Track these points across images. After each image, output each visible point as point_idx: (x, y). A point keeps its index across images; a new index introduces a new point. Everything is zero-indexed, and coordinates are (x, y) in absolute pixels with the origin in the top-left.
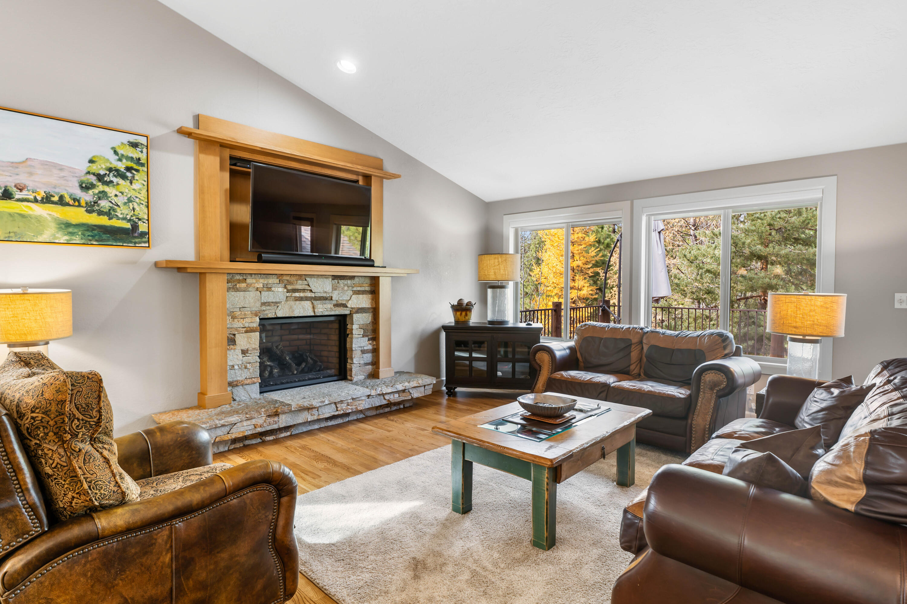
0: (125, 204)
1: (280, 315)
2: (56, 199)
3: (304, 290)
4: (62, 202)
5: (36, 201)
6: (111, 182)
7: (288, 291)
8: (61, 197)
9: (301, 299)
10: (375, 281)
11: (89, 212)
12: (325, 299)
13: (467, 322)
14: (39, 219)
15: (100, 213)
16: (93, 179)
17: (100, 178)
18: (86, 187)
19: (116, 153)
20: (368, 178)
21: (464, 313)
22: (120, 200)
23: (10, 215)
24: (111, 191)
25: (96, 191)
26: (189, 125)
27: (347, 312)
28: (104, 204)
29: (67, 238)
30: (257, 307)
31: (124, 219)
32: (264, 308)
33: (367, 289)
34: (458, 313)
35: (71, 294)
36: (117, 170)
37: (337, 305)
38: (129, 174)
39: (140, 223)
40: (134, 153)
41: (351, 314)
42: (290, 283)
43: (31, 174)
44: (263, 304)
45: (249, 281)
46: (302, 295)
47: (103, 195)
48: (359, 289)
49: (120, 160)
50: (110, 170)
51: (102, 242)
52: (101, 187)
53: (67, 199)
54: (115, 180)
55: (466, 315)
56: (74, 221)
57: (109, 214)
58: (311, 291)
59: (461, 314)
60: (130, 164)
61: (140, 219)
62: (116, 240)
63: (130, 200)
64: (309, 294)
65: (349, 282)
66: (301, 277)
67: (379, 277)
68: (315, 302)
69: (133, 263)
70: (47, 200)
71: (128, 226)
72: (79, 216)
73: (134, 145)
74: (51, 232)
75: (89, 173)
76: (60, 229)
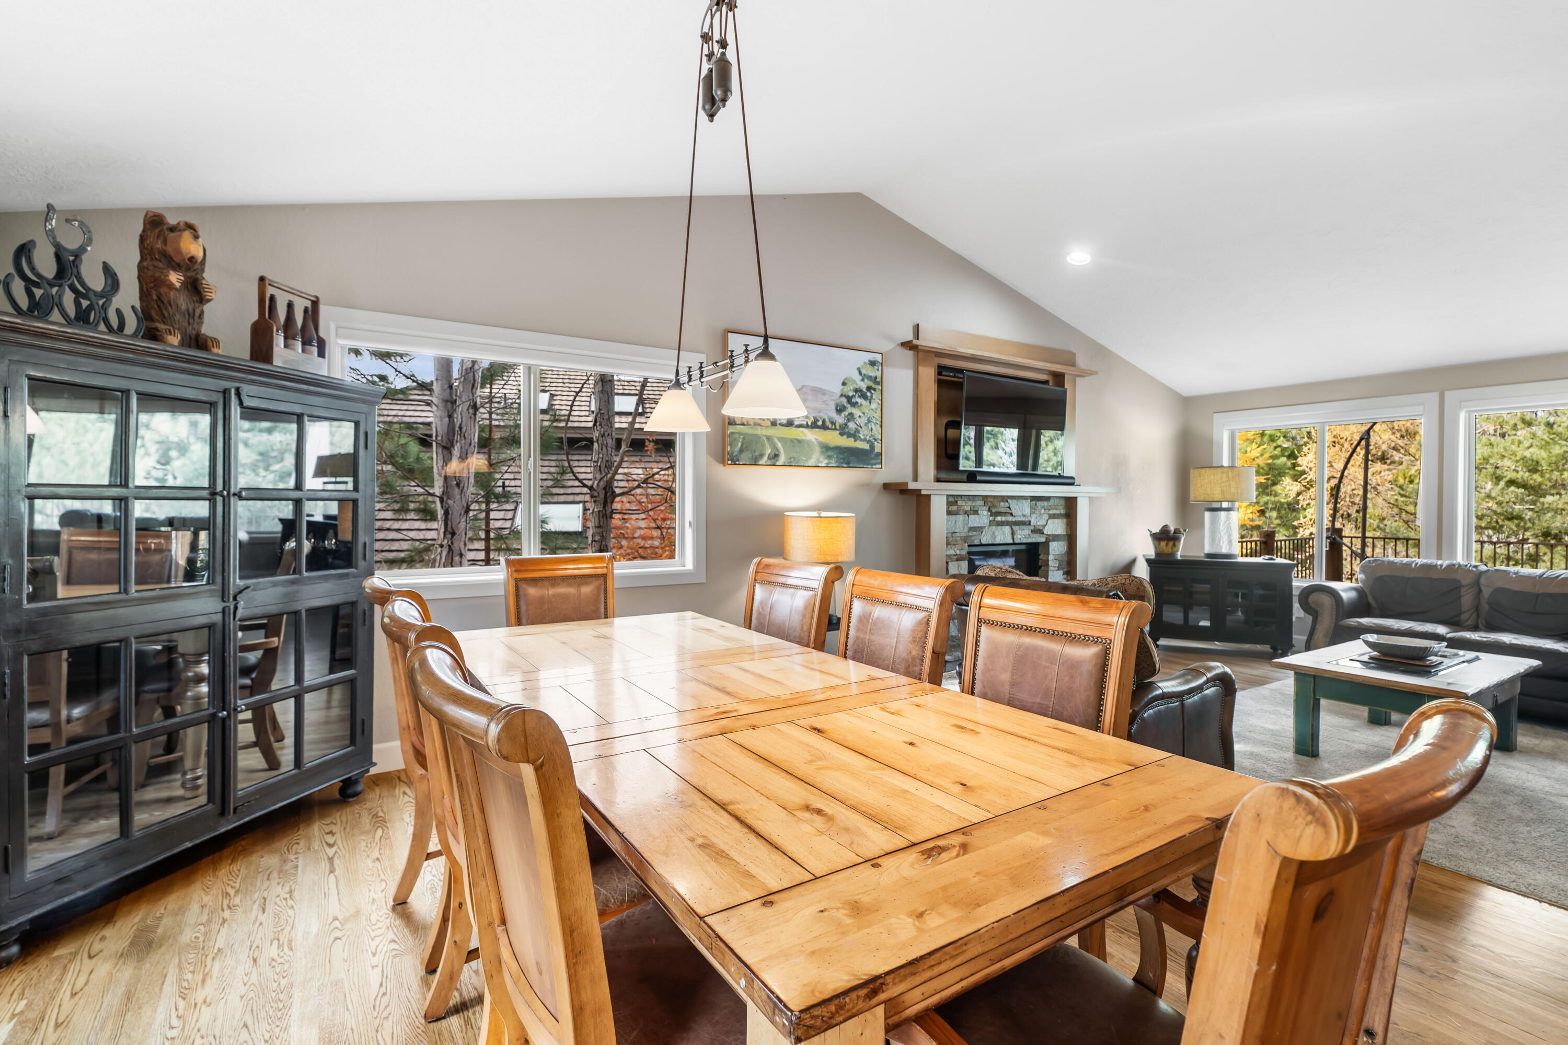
0: (866, 424)
1: (984, 542)
2: (820, 423)
3: (1005, 514)
4: (824, 427)
5: (807, 426)
6: (857, 403)
7: (992, 515)
8: (824, 421)
9: (1002, 524)
10: (1070, 504)
11: (842, 434)
12: (1024, 524)
13: (1173, 554)
14: (809, 443)
15: (849, 435)
16: (844, 400)
17: (849, 399)
18: (840, 410)
19: (860, 373)
20: (1059, 378)
21: (1171, 544)
22: (862, 421)
23: (792, 441)
24: (856, 412)
25: (846, 413)
26: (909, 337)
27: (1043, 540)
28: (851, 425)
29: (826, 461)
30: (965, 532)
31: (865, 440)
32: (971, 534)
33: (1062, 511)
34: (1163, 544)
36: (861, 391)
37: (1034, 531)
38: (869, 394)
39: (876, 443)
40: (872, 372)
41: (1046, 544)
42: (994, 505)
44: (971, 529)
45: (959, 503)
46: (1004, 519)
47: (851, 417)
48: (1054, 512)
49: (863, 380)
50: (856, 391)
51: (849, 464)
52: (850, 409)
53: (828, 424)
54: (859, 400)
55: (1174, 545)
56: (832, 444)
57: (854, 436)
58: (1011, 514)
59: (1167, 545)
60: (870, 384)
61: (875, 440)
62: (858, 462)
63: (869, 421)
64: (1010, 518)
65: (1045, 503)
66: (1005, 499)
67: (1076, 498)
68: (1015, 528)
69: (866, 486)
70: (815, 424)
71: (867, 447)
72: (835, 439)
73: (873, 363)
74: (816, 457)
75: (842, 395)
76: (822, 452)
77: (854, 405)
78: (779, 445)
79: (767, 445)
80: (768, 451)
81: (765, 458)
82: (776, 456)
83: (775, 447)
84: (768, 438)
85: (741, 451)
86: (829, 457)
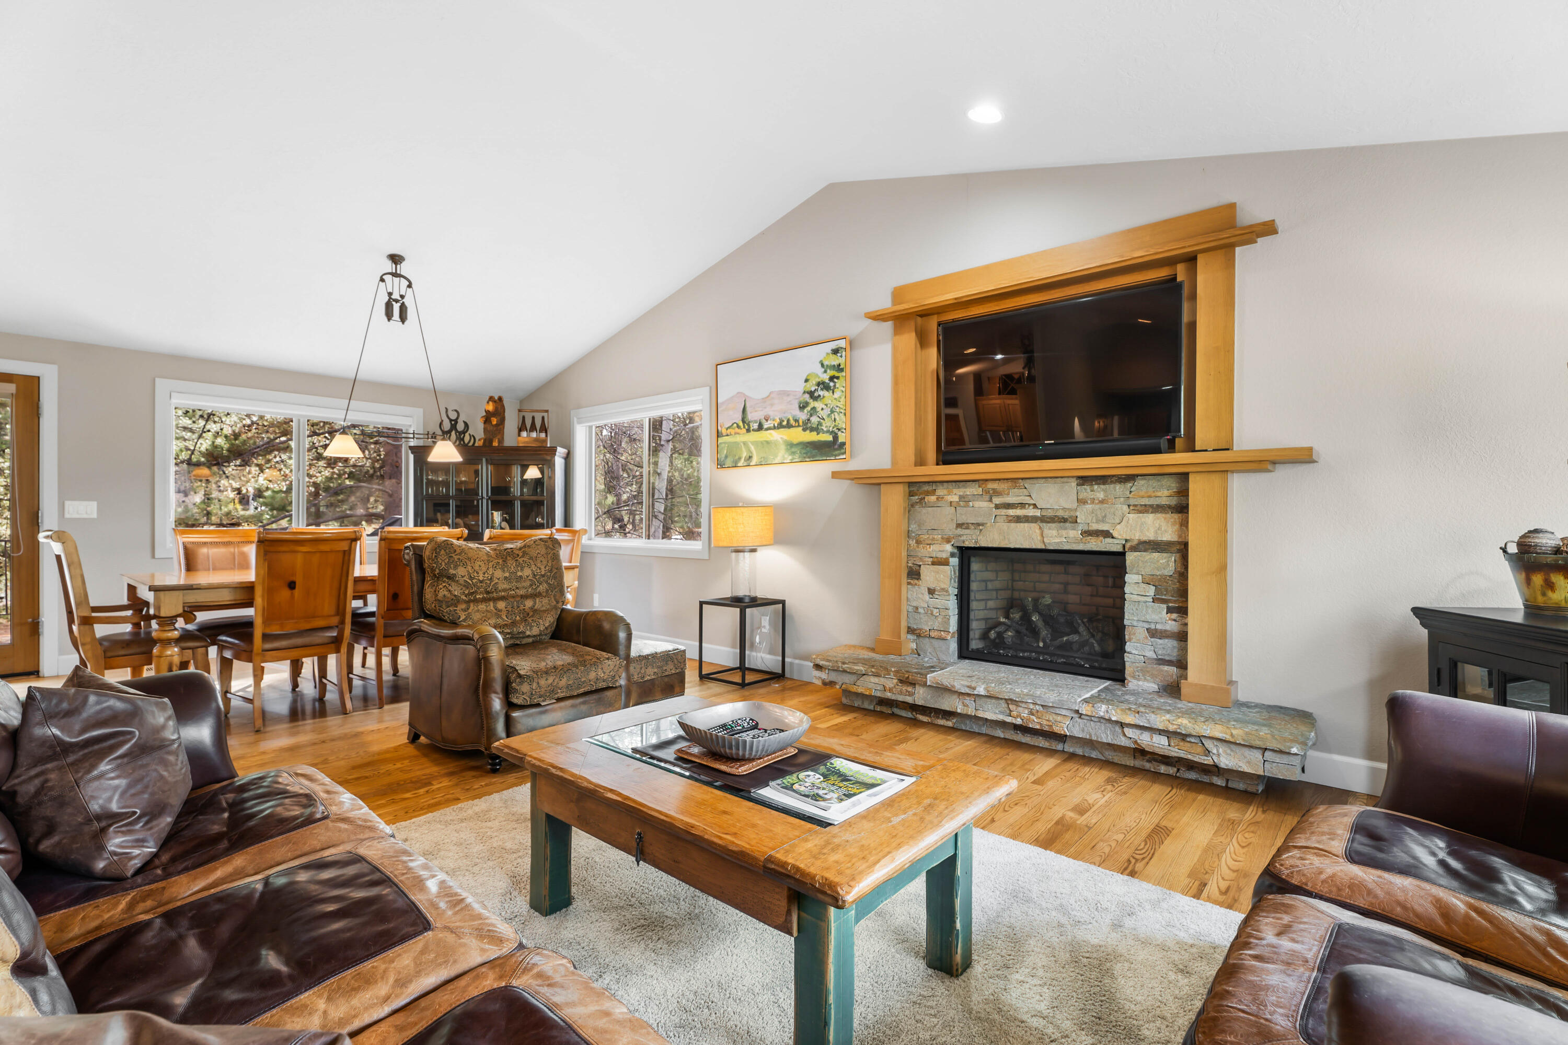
0: (829, 416)
1: (984, 544)
2: (785, 423)
3: (1022, 505)
4: (789, 426)
5: (774, 428)
6: (819, 396)
7: (997, 507)
8: (788, 421)
9: (1018, 519)
10: (1183, 480)
11: (805, 430)
12: (1064, 520)
14: (775, 443)
15: (812, 429)
16: (807, 396)
17: (812, 394)
18: (802, 407)
19: (822, 365)
20: (1190, 261)
21: (1556, 580)
22: (827, 411)
23: (762, 443)
24: (818, 405)
25: (809, 408)
26: (887, 305)
27: (1119, 549)
28: (814, 420)
29: (790, 457)
30: (949, 528)
31: (828, 431)
32: (959, 531)
33: (1168, 501)
36: (823, 383)
37: (1088, 533)
38: (832, 384)
39: (839, 433)
40: (834, 360)
41: (1122, 554)
42: (996, 493)
43: (772, 405)
44: (959, 526)
45: (941, 491)
46: (1020, 513)
47: (814, 411)
48: (1146, 501)
49: (825, 372)
50: (819, 384)
51: (813, 458)
52: (813, 404)
53: (792, 422)
54: (821, 393)
56: (795, 442)
57: (817, 429)
58: (1035, 506)
60: (834, 372)
61: (839, 430)
62: (822, 454)
63: (832, 412)
64: (1031, 512)
65: (1121, 485)
66: (1016, 482)
67: (1188, 474)
68: (1044, 527)
70: (780, 426)
71: (831, 438)
72: (799, 435)
73: (836, 352)
74: (782, 454)
75: (804, 392)
76: (787, 450)
77: (816, 398)
78: (752, 448)
79: (744, 449)
80: (745, 454)
81: (743, 460)
82: (750, 457)
83: (749, 451)
84: (745, 443)
85: (726, 457)
86: (793, 453)
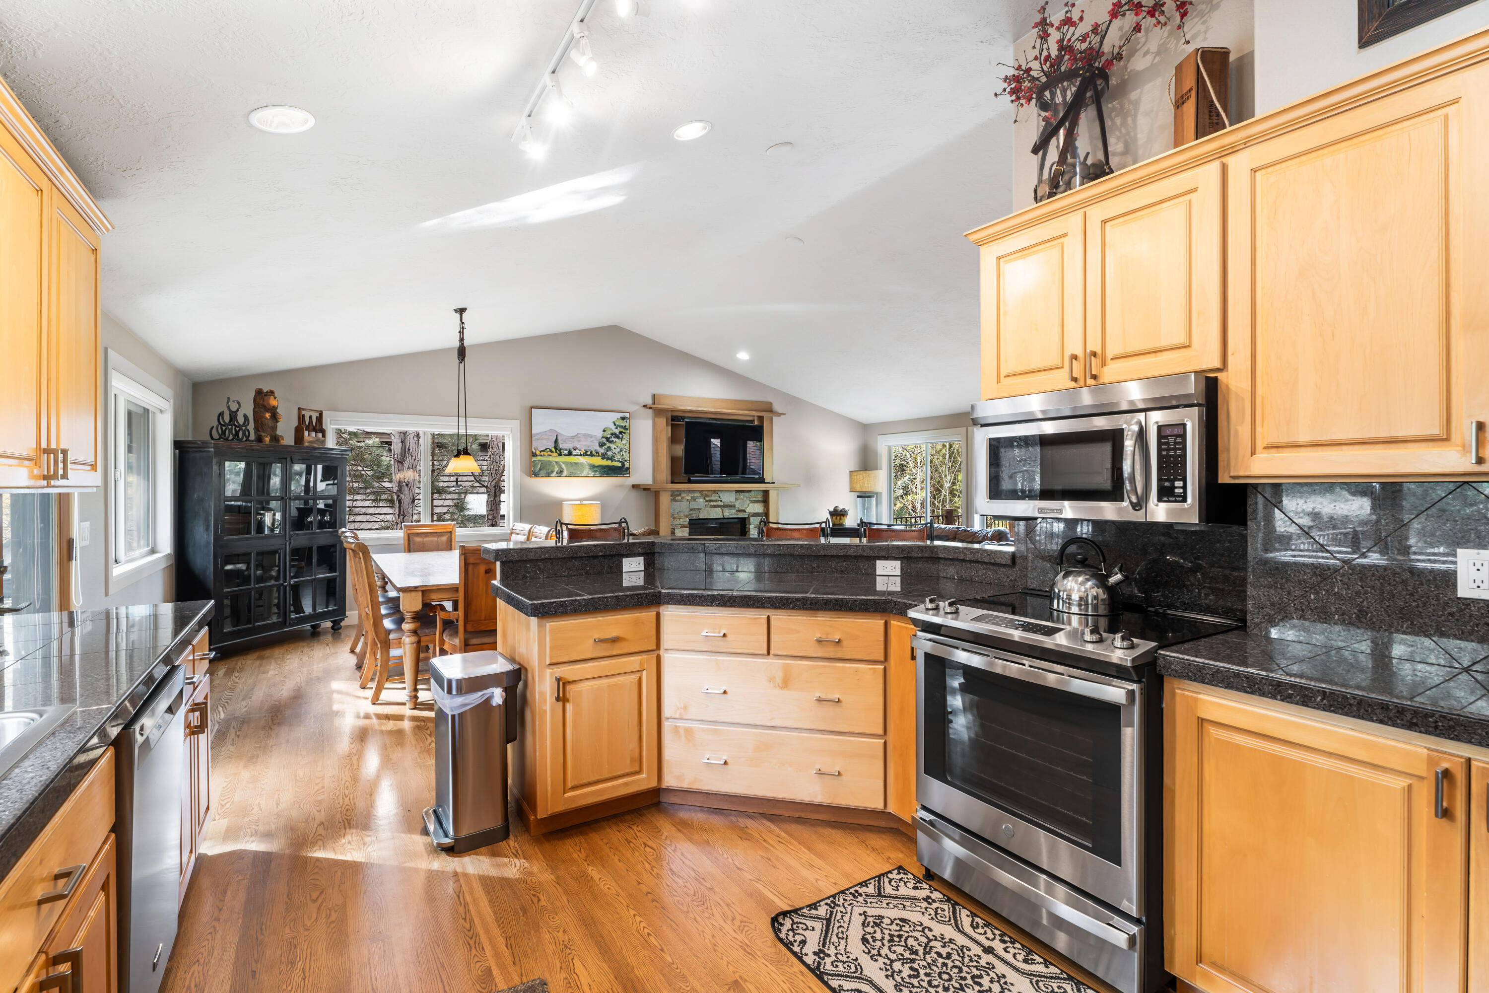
0: (619, 453)
1: (701, 517)
2: (589, 453)
3: (716, 501)
4: (592, 455)
5: (581, 455)
6: (613, 441)
7: (706, 501)
8: (591, 452)
9: (715, 506)
10: (766, 493)
11: (603, 459)
12: (731, 506)
13: (842, 524)
14: (582, 465)
15: (608, 459)
16: (604, 440)
17: (608, 439)
18: (601, 445)
19: (615, 424)
20: (761, 418)
21: (838, 518)
22: (617, 450)
23: (571, 463)
24: (612, 446)
25: (606, 447)
26: (649, 401)
27: (746, 516)
28: (609, 453)
29: (593, 474)
30: (687, 511)
31: (618, 461)
32: (691, 512)
33: (761, 499)
34: (834, 518)
35: (600, 506)
36: (615, 434)
37: (739, 511)
38: (621, 436)
39: (626, 463)
40: (623, 423)
41: (749, 517)
42: (707, 496)
43: (579, 441)
44: (691, 510)
45: (683, 495)
46: (715, 503)
47: (609, 449)
48: (754, 499)
49: (617, 428)
50: (612, 434)
51: (608, 475)
52: (608, 445)
53: (594, 453)
54: (614, 439)
55: (841, 519)
56: (597, 464)
57: (611, 459)
58: (721, 501)
60: (622, 430)
61: (625, 461)
62: (615, 473)
63: (621, 450)
64: (720, 503)
65: (747, 494)
66: (715, 492)
67: (768, 491)
68: (724, 509)
69: (621, 486)
70: (585, 454)
71: (620, 465)
72: (598, 461)
73: (623, 418)
74: (587, 471)
75: (603, 437)
76: (591, 469)
77: (611, 442)
78: (563, 466)
79: (556, 466)
80: (557, 469)
81: (555, 473)
82: (562, 472)
83: (560, 467)
84: (556, 462)
85: (540, 470)
86: (595, 471)
